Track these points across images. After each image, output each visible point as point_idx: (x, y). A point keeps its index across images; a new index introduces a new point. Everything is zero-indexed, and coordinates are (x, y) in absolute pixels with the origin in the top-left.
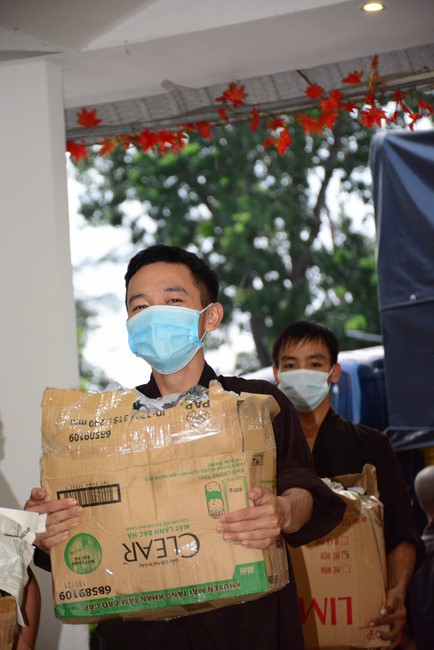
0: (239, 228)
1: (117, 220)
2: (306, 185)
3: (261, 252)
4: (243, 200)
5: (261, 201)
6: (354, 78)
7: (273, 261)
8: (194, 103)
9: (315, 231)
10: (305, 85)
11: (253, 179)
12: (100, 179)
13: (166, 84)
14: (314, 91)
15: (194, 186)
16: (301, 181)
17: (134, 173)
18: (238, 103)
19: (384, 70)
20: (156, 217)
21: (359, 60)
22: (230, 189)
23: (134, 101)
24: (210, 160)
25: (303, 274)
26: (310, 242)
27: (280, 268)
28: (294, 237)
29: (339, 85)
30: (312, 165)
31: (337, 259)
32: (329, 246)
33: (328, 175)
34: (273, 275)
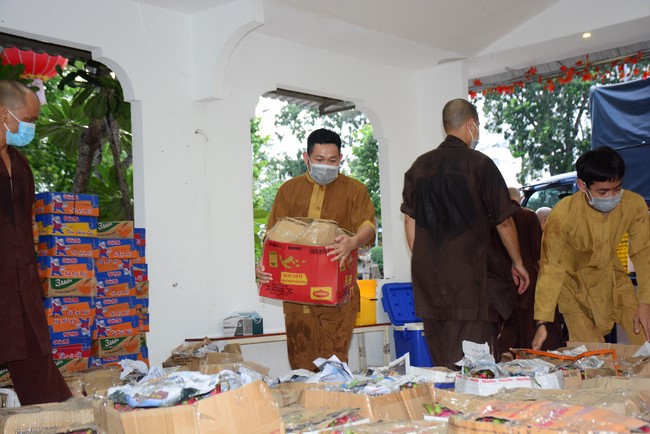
0: (545, 132)
1: (499, 131)
2: (572, 117)
3: (554, 141)
4: (547, 122)
5: (554, 122)
6: (579, 63)
7: (559, 145)
8: (517, 75)
9: (576, 133)
10: (560, 66)
11: (551, 113)
12: (492, 116)
13: (507, 68)
14: (563, 68)
15: (528, 117)
16: (570, 115)
17: (506, 113)
18: (534, 74)
19: (591, 59)
20: (513, 130)
21: (582, 56)
22: (542, 118)
23: (495, 75)
24: (534, 108)
25: (571, 149)
26: (573, 138)
27: (562, 147)
28: (566, 135)
29: (573, 65)
30: (574, 108)
31: (584, 144)
32: (581, 139)
33: (581, 112)
34: (559, 150)
